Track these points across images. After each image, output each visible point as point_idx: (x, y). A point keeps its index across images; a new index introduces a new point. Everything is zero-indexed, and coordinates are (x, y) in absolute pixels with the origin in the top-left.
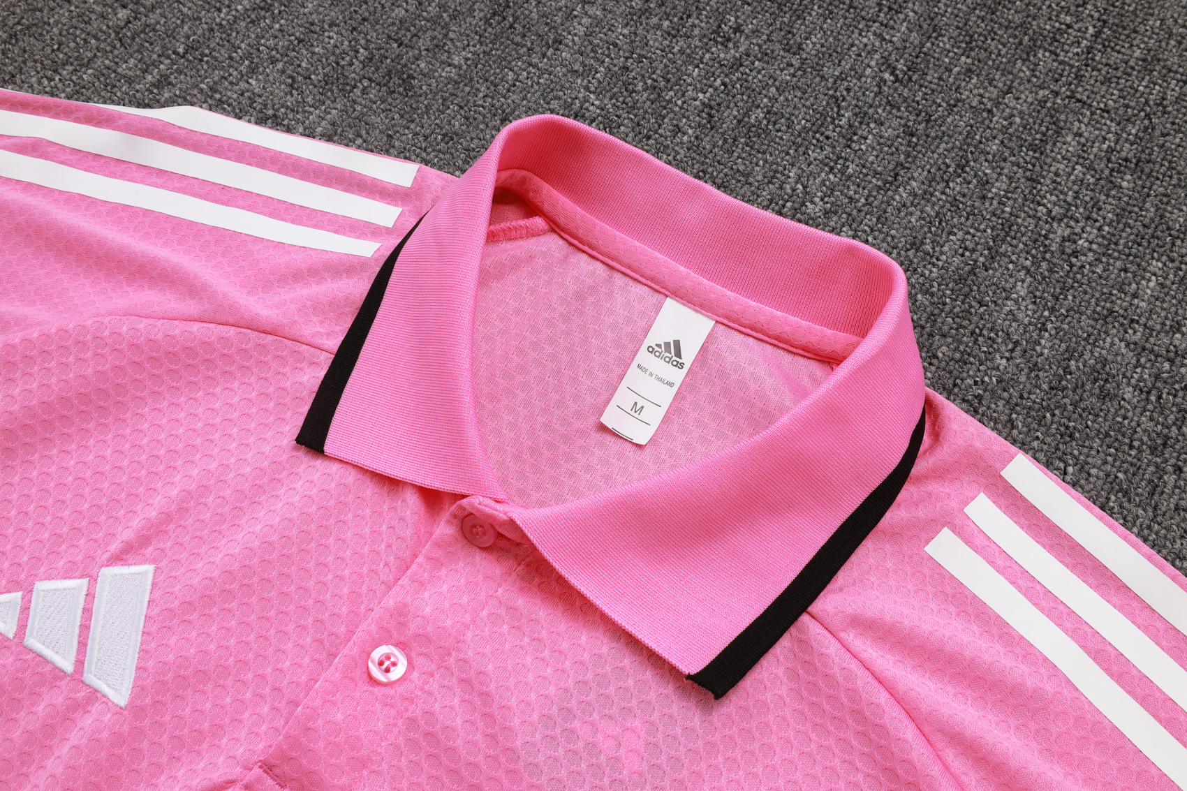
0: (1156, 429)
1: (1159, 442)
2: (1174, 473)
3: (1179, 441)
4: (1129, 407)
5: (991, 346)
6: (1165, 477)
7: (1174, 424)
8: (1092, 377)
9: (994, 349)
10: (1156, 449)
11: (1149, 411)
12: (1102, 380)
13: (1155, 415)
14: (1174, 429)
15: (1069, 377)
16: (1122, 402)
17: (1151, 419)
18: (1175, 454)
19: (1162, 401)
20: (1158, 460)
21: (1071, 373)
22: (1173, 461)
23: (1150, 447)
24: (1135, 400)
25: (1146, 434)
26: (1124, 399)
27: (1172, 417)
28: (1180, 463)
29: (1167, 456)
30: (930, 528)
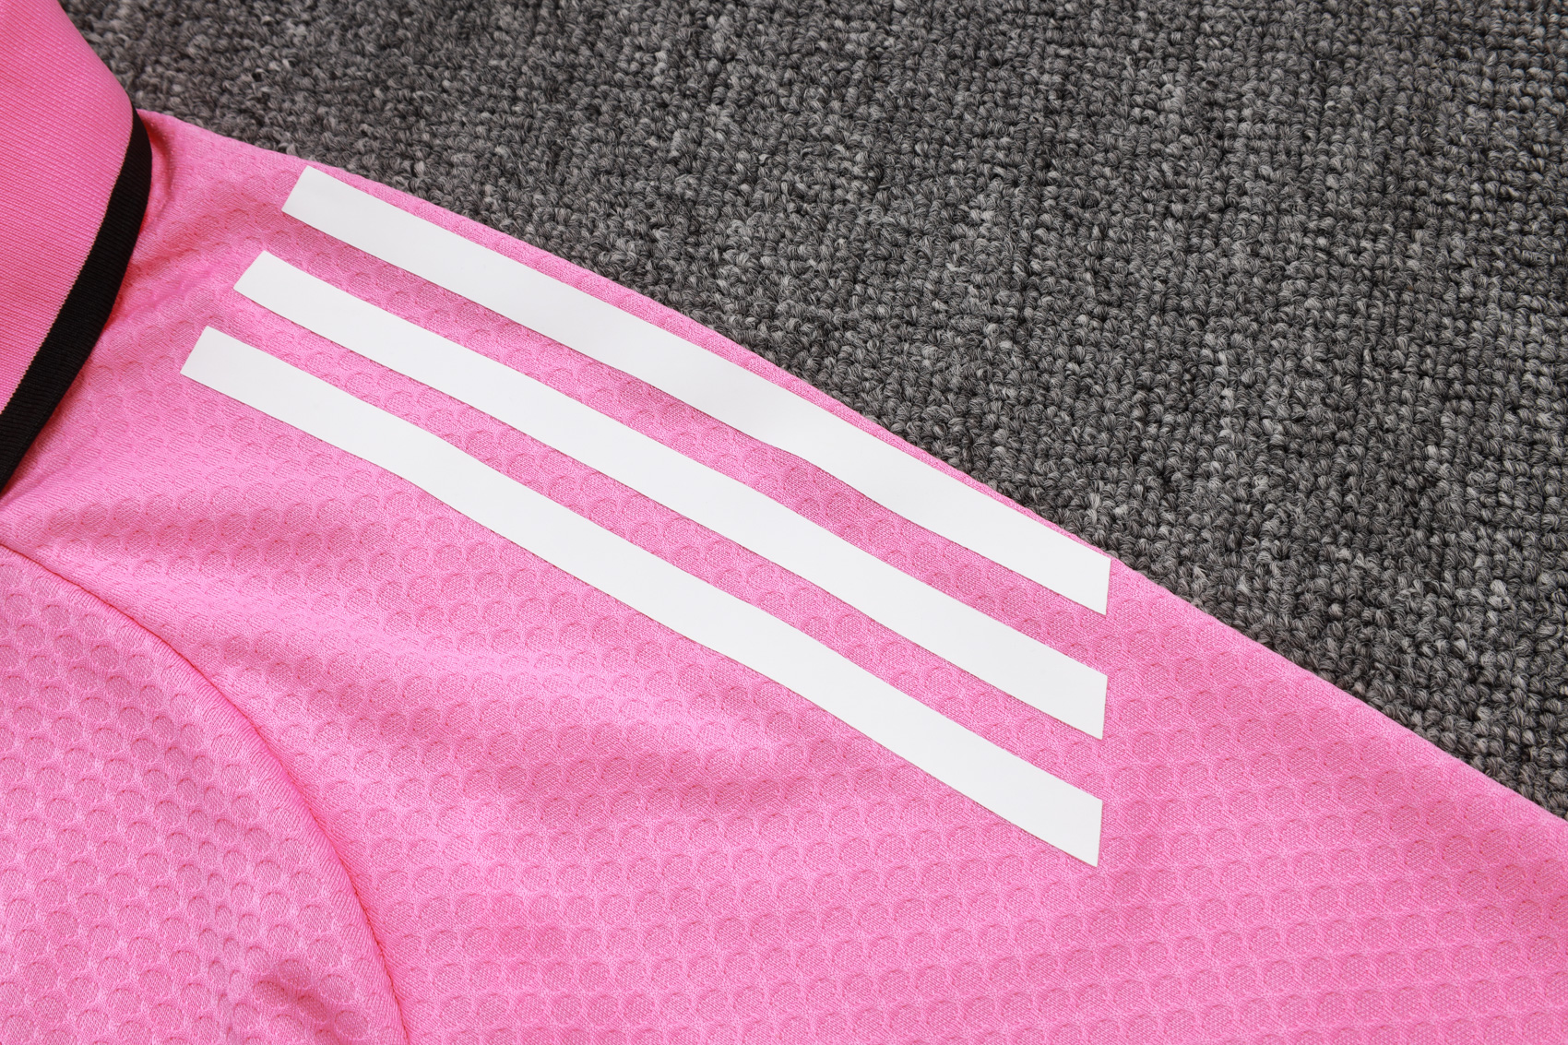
0: (553, 59)
1: (560, 78)
2: (589, 119)
3: (593, 67)
4: (508, 38)
5: (278, 11)
6: (574, 131)
7: (584, 41)
8: (447, 9)
9: (284, 14)
10: (556, 90)
11: (540, 33)
12: (462, 8)
13: (551, 38)
14: (585, 51)
15: (407, 20)
16: (497, 34)
17: (545, 47)
18: (587, 90)
19: (559, 12)
20: (561, 107)
21: (410, 14)
22: (584, 101)
23: (545, 92)
24: (516, 25)
25: (540, 72)
26: (499, 28)
27: (578, 31)
28: (597, 101)
29: (574, 96)
30: (182, 337)
